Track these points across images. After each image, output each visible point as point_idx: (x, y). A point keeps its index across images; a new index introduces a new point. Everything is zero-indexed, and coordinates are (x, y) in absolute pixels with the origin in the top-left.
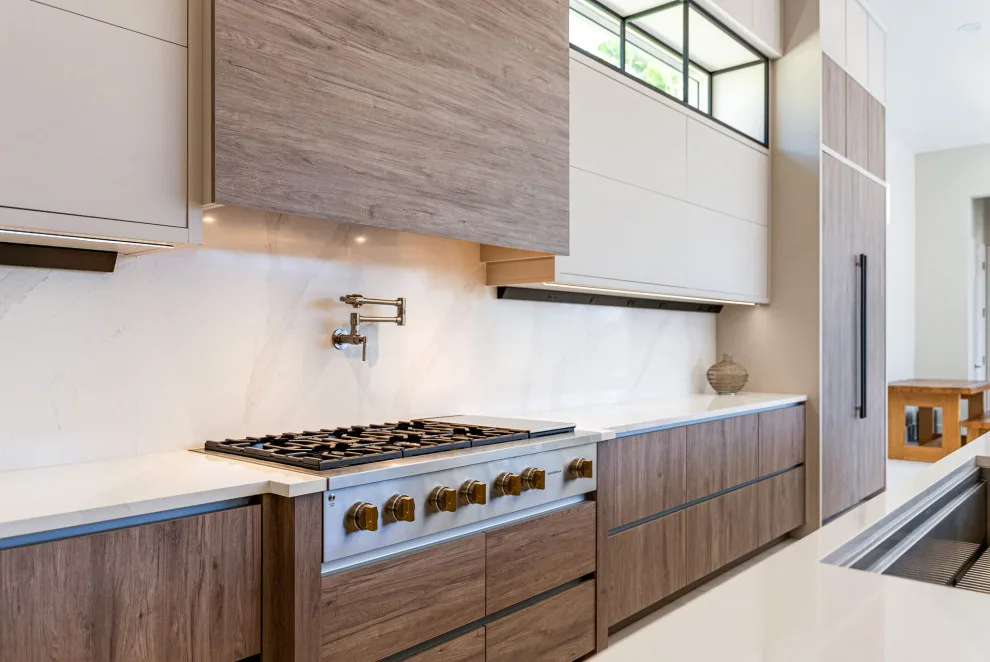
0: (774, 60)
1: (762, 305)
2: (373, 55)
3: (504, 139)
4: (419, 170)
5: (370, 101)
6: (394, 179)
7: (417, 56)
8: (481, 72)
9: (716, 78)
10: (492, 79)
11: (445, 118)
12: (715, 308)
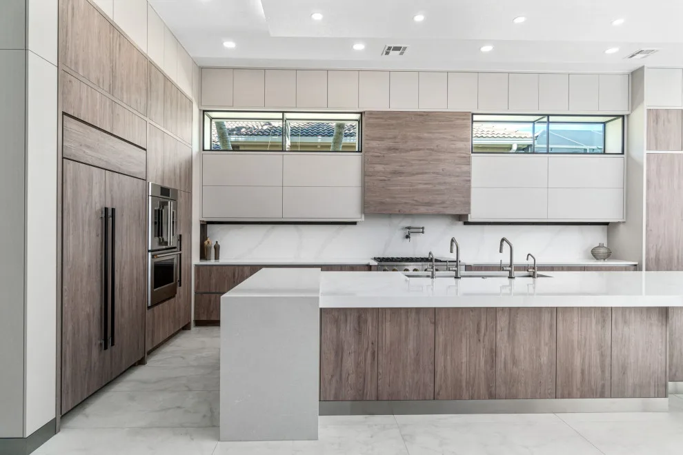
0: (628, 115)
1: (624, 222)
2: (400, 178)
3: (442, 187)
4: (414, 200)
5: (399, 188)
6: (406, 203)
7: (413, 175)
8: (434, 173)
9: (607, 125)
10: (438, 173)
11: (421, 186)
12: (607, 224)
